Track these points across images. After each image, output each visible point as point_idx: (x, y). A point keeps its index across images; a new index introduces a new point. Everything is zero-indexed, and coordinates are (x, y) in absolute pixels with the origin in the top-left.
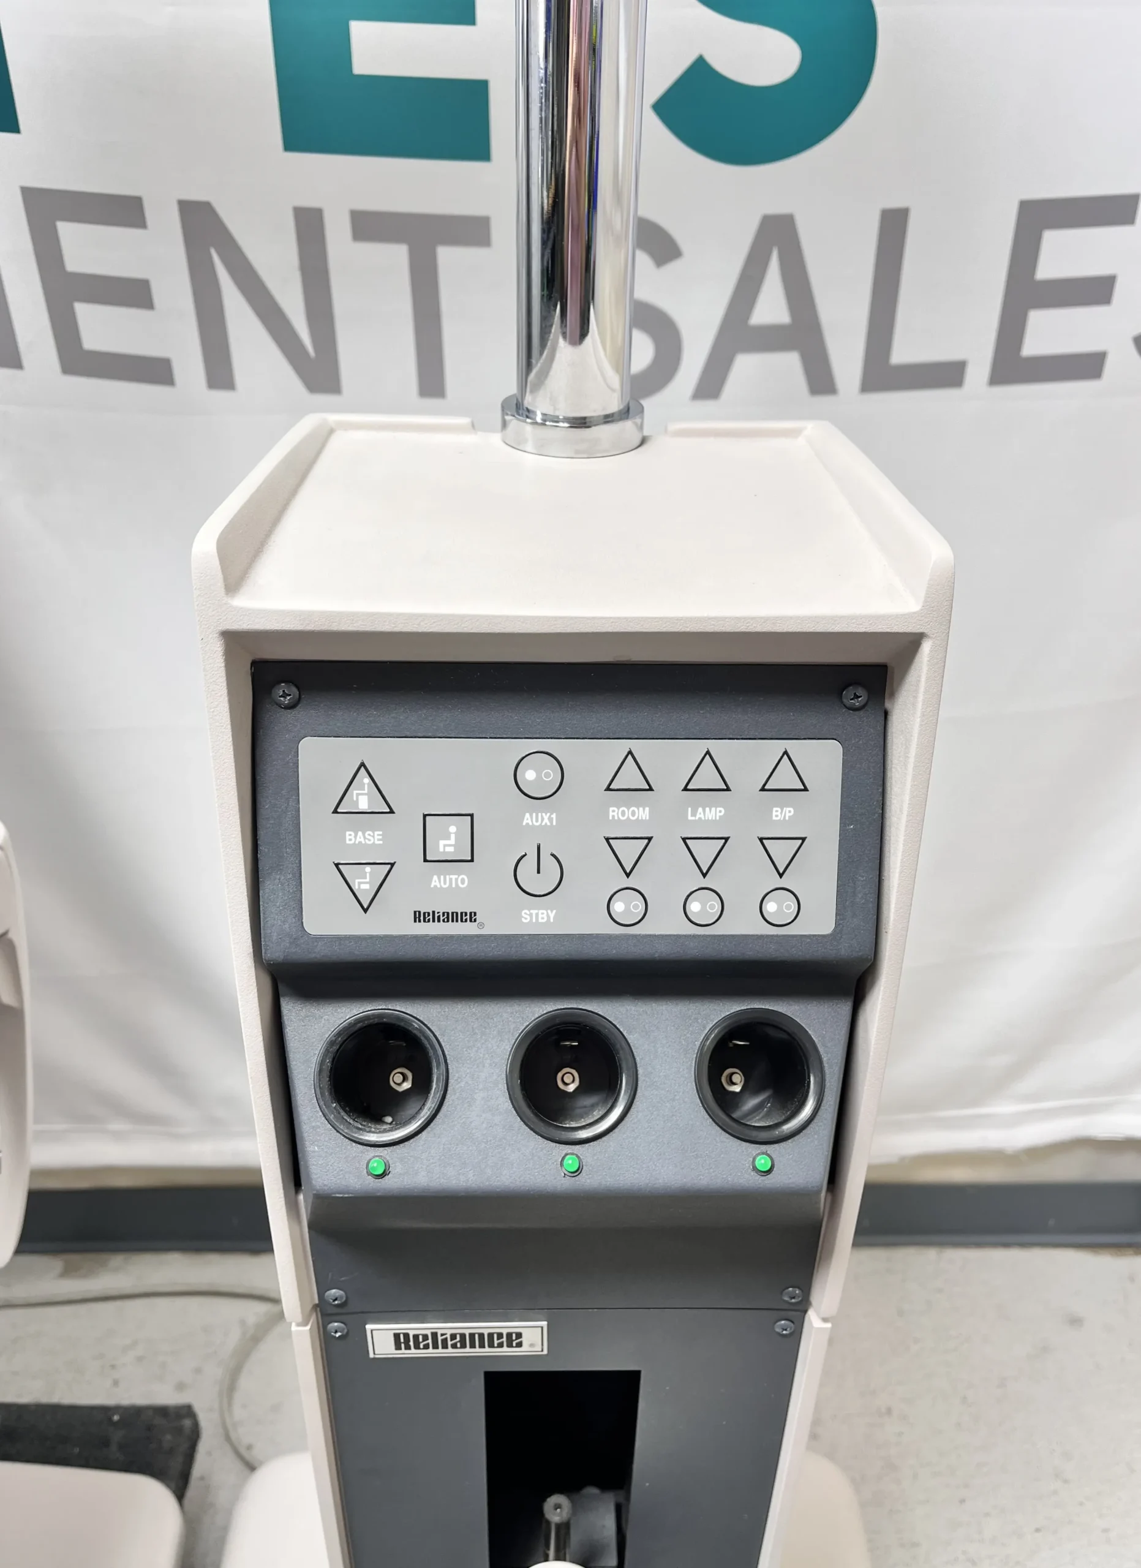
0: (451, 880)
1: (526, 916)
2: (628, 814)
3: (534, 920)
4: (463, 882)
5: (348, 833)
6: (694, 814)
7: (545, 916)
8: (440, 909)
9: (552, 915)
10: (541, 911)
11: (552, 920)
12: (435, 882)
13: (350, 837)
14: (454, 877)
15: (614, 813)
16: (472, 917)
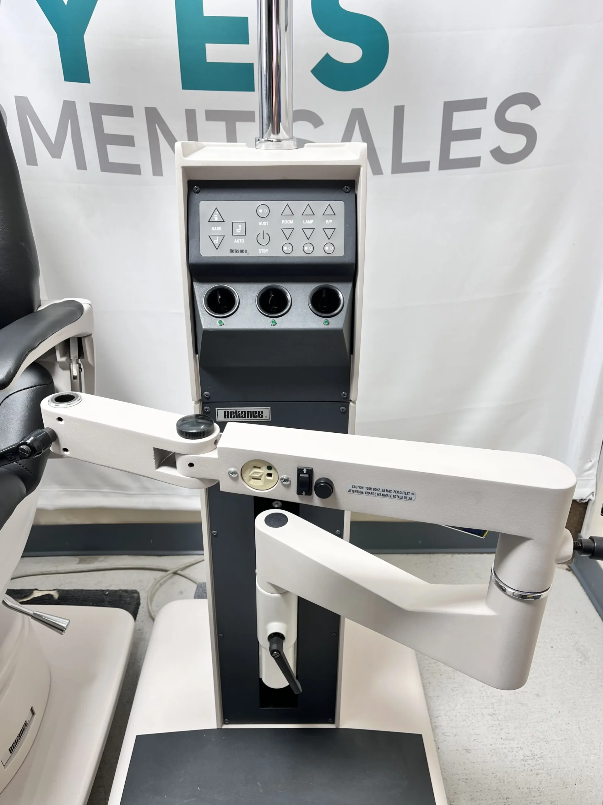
0: (240, 241)
1: (260, 251)
2: (287, 222)
3: (262, 252)
4: (243, 241)
5: (212, 227)
6: (305, 222)
7: (265, 251)
8: (237, 249)
9: (267, 251)
10: (264, 250)
11: (267, 252)
12: (235, 241)
13: (213, 229)
14: (240, 240)
15: (283, 222)
16: (245, 251)
